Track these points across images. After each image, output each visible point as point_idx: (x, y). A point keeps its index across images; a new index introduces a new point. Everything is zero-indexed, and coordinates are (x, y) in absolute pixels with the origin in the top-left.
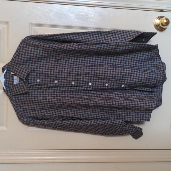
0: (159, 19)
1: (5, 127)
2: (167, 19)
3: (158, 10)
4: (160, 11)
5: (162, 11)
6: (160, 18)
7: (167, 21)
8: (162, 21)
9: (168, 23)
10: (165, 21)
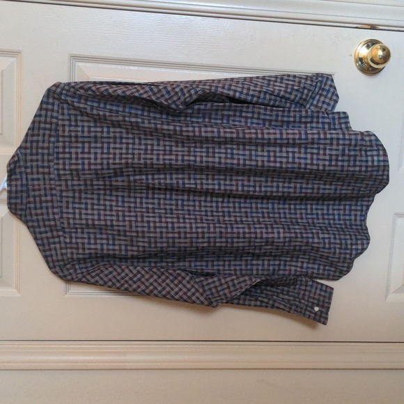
0: (368, 47)
1: (15, 290)
2: (384, 49)
3: (364, 26)
4: (369, 27)
5: (373, 27)
6: (370, 44)
7: (385, 52)
8: (374, 53)
9: (386, 58)
10: (380, 53)
